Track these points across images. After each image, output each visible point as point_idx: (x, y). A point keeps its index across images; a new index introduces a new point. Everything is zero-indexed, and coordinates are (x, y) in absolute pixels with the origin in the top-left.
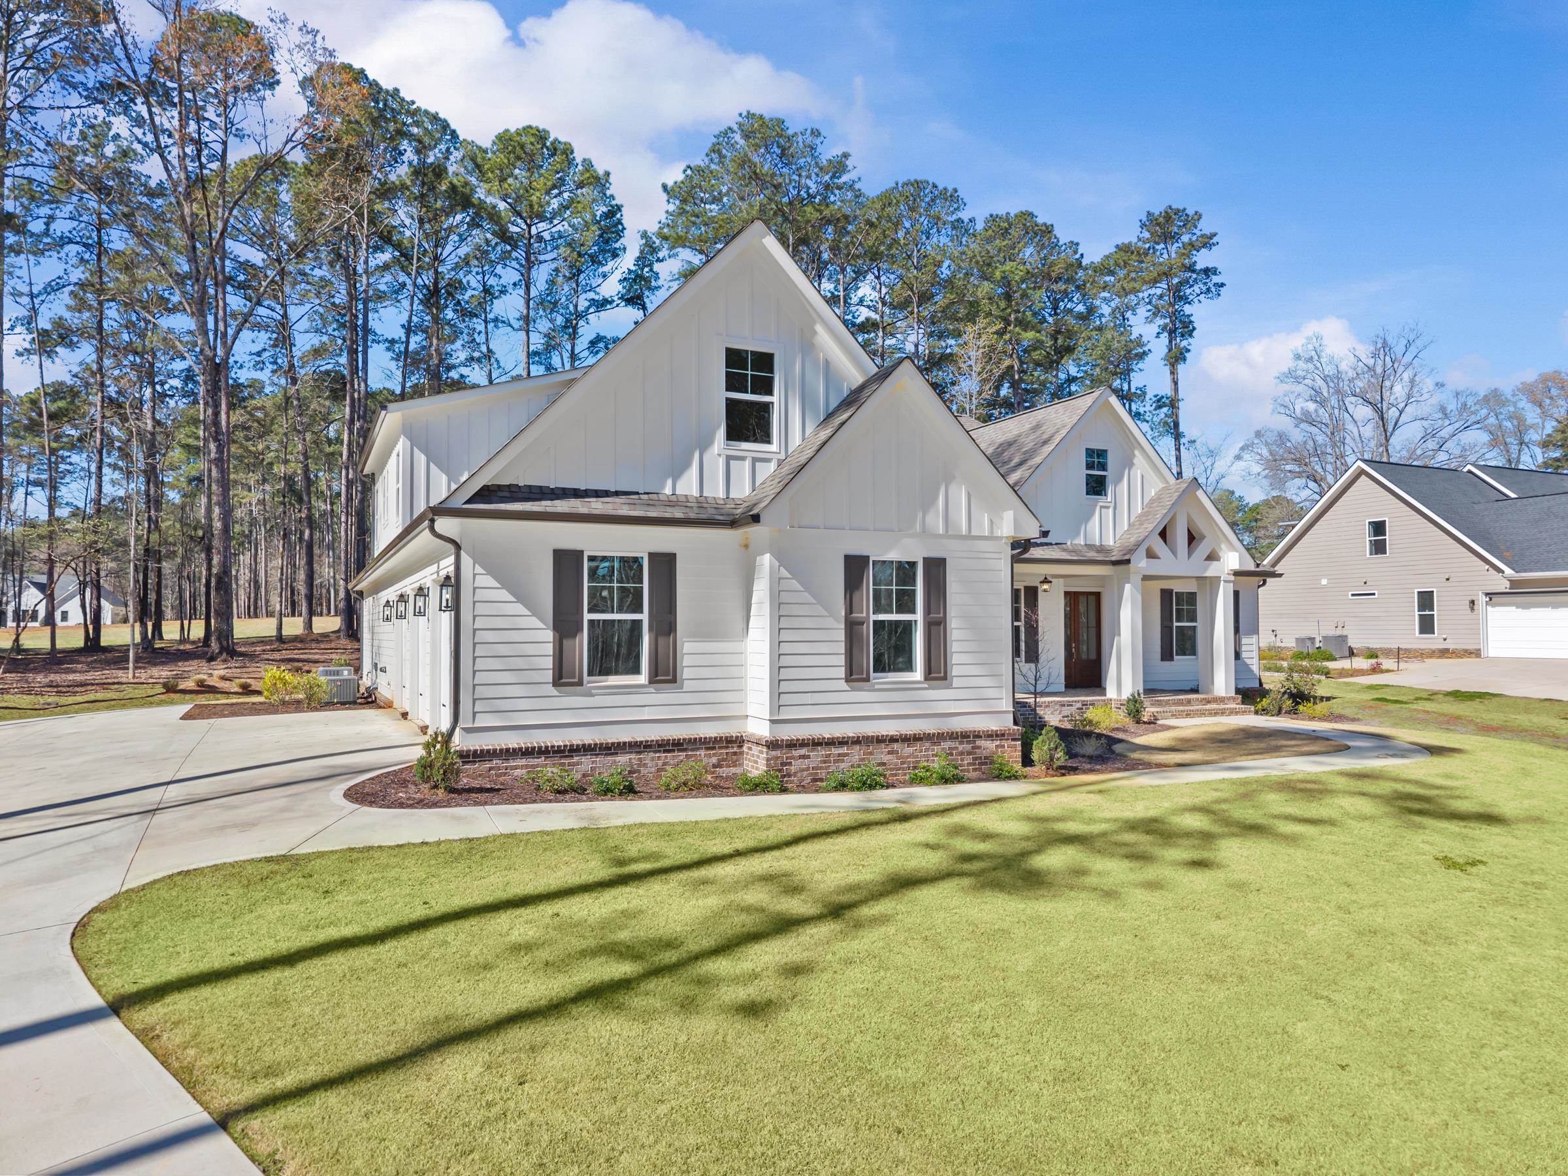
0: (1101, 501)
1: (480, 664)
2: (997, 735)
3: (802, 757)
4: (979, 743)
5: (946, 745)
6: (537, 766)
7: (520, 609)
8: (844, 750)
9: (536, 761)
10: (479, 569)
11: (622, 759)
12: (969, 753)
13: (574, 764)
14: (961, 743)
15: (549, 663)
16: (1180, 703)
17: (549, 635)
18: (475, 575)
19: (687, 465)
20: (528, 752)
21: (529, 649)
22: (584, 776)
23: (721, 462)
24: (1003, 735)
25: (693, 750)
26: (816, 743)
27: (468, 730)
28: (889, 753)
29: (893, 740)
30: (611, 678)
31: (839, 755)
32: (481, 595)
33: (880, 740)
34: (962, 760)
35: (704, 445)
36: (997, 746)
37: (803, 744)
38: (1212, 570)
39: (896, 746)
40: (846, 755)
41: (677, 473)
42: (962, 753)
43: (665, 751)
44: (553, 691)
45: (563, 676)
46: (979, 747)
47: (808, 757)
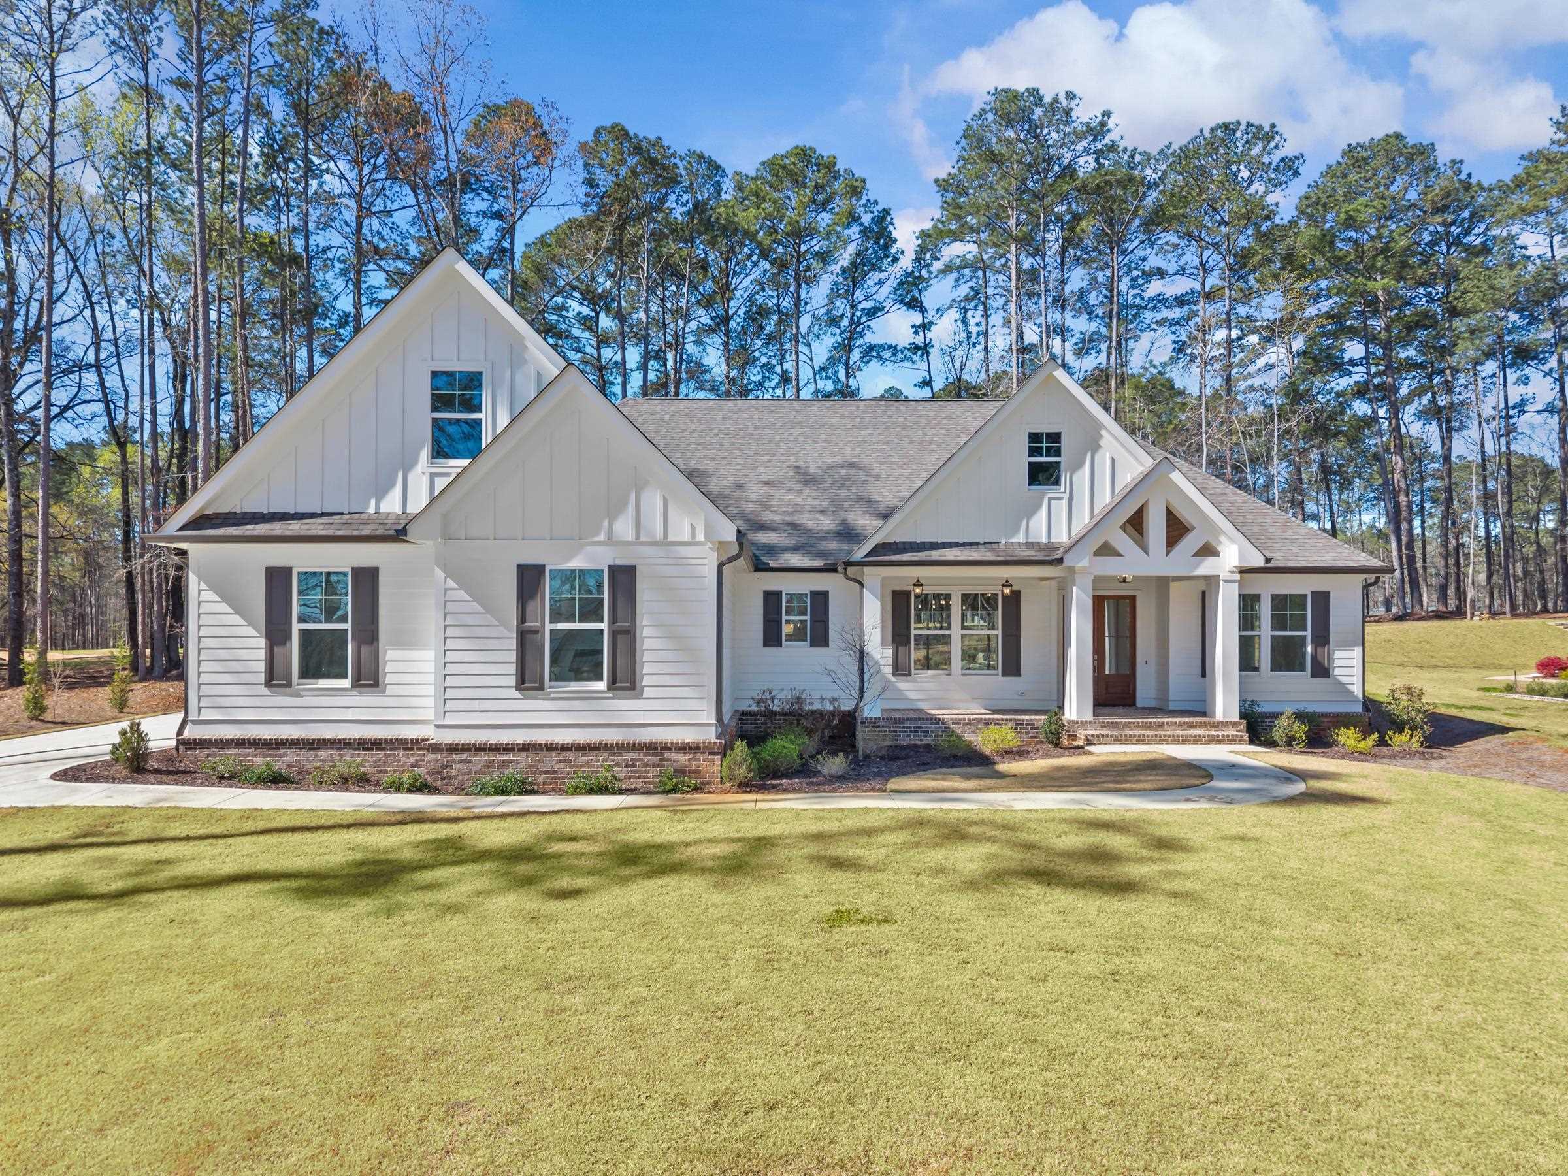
0: (1051, 492)
1: (205, 667)
2: (690, 748)
3: (462, 761)
4: (667, 755)
5: (629, 756)
6: (248, 755)
7: (237, 619)
8: (510, 757)
9: (247, 751)
10: (203, 586)
11: (324, 754)
12: (655, 766)
13: (281, 756)
14: (646, 754)
15: (261, 666)
16: (1149, 727)
17: (261, 642)
18: (199, 591)
19: (392, 485)
20: (240, 743)
21: (244, 654)
22: (289, 766)
23: (425, 480)
24: (698, 748)
25: (391, 749)
26: (479, 749)
27: (195, 722)
28: (560, 761)
29: (565, 748)
30: (321, 681)
31: (504, 761)
32: (204, 608)
33: (550, 748)
34: (647, 772)
35: (408, 466)
36: (690, 760)
37: (465, 748)
38: (1207, 567)
39: (568, 754)
40: (512, 761)
41: (381, 493)
42: (647, 765)
43: (364, 749)
44: (266, 691)
45: (274, 677)
46: (668, 760)
47: (470, 761)
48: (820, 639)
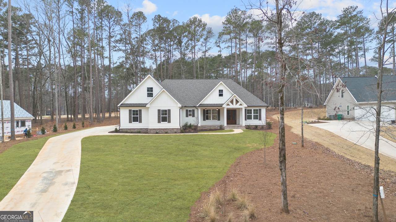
48: (193, 116)
